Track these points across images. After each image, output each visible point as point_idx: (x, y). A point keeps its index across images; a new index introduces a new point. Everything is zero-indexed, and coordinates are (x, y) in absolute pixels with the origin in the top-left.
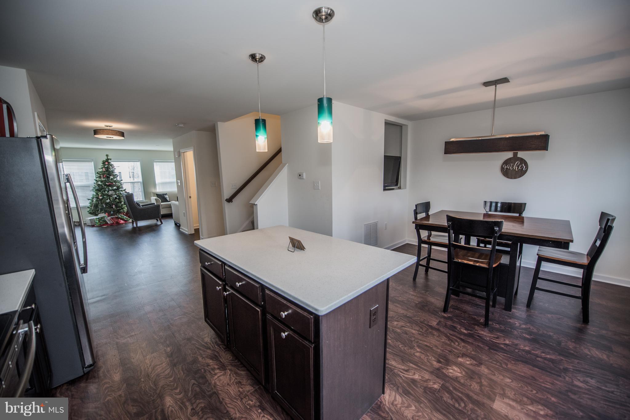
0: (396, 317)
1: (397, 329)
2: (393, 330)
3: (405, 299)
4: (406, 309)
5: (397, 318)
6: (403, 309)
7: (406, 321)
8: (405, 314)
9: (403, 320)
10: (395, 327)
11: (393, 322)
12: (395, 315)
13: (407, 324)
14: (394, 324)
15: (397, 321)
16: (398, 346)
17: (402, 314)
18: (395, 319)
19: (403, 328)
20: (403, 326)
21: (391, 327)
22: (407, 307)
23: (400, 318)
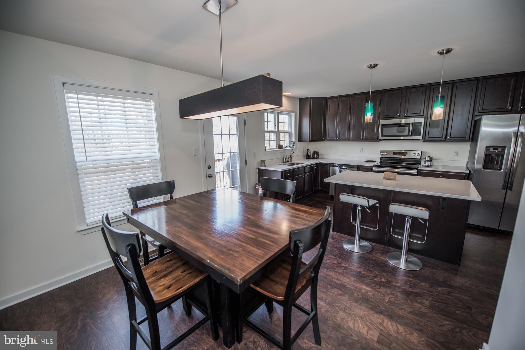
0: (336, 267)
1: (332, 257)
2: (335, 257)
3: (330, 290)
4: (328, 277)
5: (334, 266)
6: (330, 276)
7: (326, 264)
8: (328, 271)
9: (329, 265)
10: (334, 258)
11: (337, 262)
12: (336, 269)
13: (325, 261)
14: (336, 261)
15: (334, 263)
16: (330, 248)
17: (330, 271)
18: (336, 265)
19: (328, 258)
20: (328, 260)
21: (337, 258)
22: (326, 278)
23: (331, 266)
